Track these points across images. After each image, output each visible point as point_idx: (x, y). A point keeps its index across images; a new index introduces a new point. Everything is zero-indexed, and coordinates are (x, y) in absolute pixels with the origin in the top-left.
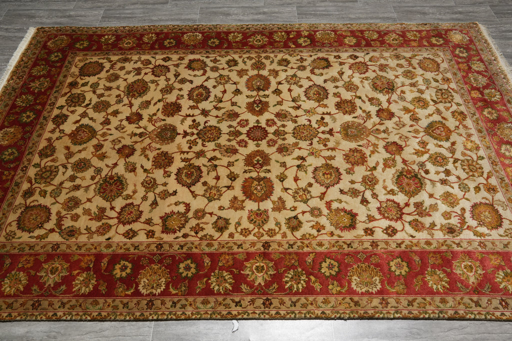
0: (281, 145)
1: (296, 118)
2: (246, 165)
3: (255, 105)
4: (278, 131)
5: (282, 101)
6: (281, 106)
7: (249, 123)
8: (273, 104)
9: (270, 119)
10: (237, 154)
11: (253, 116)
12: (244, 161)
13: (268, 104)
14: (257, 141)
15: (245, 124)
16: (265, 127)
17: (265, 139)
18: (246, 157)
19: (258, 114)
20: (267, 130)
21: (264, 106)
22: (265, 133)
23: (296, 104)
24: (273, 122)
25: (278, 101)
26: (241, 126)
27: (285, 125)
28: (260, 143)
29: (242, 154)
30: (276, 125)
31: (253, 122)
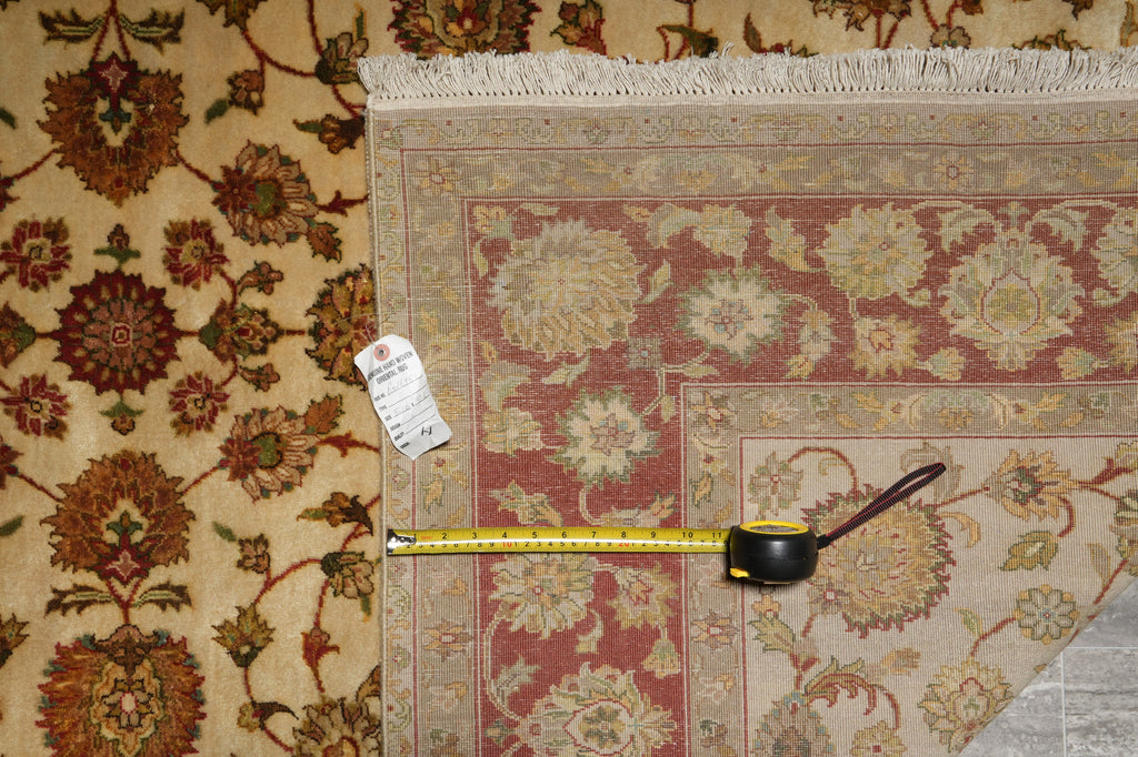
0: (247, 419)
1: (335, 219)
2: (62, 559)
3: (102, 106)
4: (234, 320)
5: (262, 73)
6: (255, 113)
7: (66, 248)
8: (209, 102)
9: (188, 219)
10: (13, 484)
11: (92, 194)
12: (52, 534)
13: (177, 101)
14: (120, 390)
15: (47, 263)
16: (158, 285)
17: (165, 376)
18: (61, 505)
19: (119, 182)
20: (172, 307)
21: (155, 120)
22: (163, 335)
23: (339, 98)
24: (206, 245)
25: (237, 76)
26: (21, 273)
27: (271, 271)
28: (134, 407)
29: (38, 480)
30: (225, 267)
31: (92, 248)
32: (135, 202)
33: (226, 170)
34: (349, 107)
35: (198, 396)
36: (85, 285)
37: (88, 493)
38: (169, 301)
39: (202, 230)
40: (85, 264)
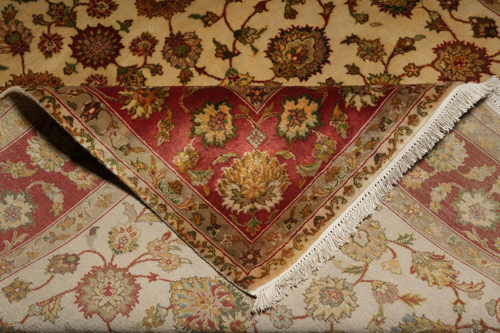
4: (134, 73)
5: (219, 18)
6: (205, 26)
7: (111, 13)
8: (195, 12)
9: (153, 36)
10: (17, 57)
11: (135, 6)
12: (10, 81)
13: (186, 5)
14: (78, 61)
15: (101, 12)
16: (124, 44)
17: (96, 69)
18: (23, 76)
19: (145, 10)
20: (120, 53)
21: (175, 4)
22: (109, 58)
23: (234, 44)
24: (150, 47)
25: (211, 13)
26: (91, 7)
27: (161, 70)
28: (77, 69)
29: (25, 63)
30: (148, 57)
31: (118, 19)
32: (144, 19)
33: (179, 33)
34: (234, 48)
35: (98, 83)
36: (104, 26)
37: (34, 79)
38: (122, 51)
39: (154, 42)
40: (111, 21)
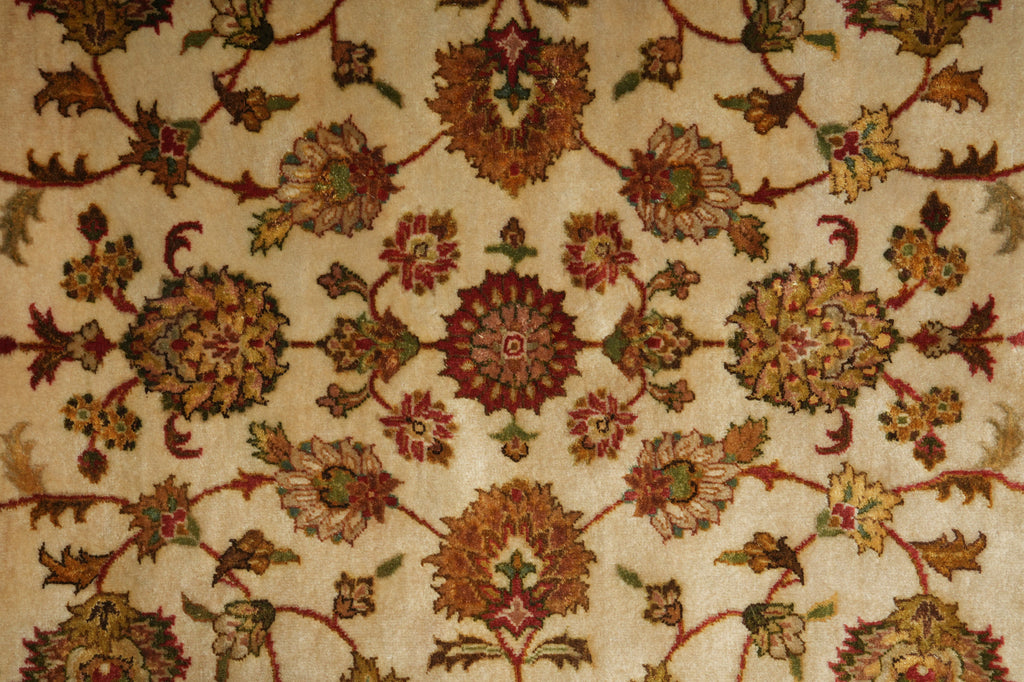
0: (656, 445)
1: (761, 211)
2: (449, 603)
3: (498, 81)
4: (643, 329)
5: (679, 40)
6: (671, 87)
7: (455, 245)
8: (618, 75)
9: (592, 212)
10: (392, 516)
11: (485, 182)
12: (435, 575)
13: (582, 74)
14: (512, 410)
15: (433, 262)
16: (557, 288)
17: (562, 393)
18: (445, 543)
19: (514, 169)
20: (572, 313)
21: (557, 96)
22: (562, 345)
23: (769, 69)
24: (613, 242)
25: (651, 44)
26: (405, 273)
27: (686, 272)
28: (528, 429)
29: (419, 513)
30: (633, 267)
31: (483, 244)
32: (533, 191)
33: (637, 155)
34: (780, 79)
35: (601, 417)
36: (474, 288)
37: (475, 528)
38: (569, 307)
39: (607, 224)
40: (475, 264)
